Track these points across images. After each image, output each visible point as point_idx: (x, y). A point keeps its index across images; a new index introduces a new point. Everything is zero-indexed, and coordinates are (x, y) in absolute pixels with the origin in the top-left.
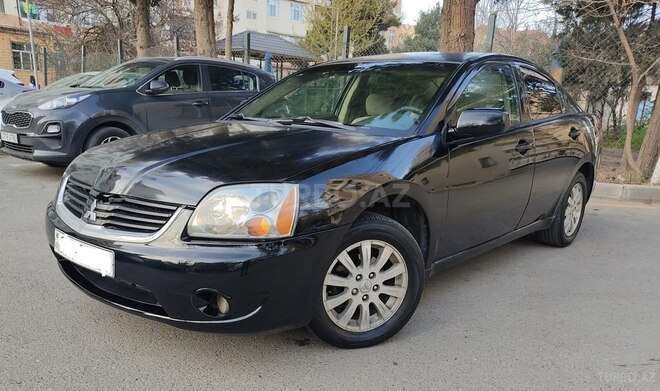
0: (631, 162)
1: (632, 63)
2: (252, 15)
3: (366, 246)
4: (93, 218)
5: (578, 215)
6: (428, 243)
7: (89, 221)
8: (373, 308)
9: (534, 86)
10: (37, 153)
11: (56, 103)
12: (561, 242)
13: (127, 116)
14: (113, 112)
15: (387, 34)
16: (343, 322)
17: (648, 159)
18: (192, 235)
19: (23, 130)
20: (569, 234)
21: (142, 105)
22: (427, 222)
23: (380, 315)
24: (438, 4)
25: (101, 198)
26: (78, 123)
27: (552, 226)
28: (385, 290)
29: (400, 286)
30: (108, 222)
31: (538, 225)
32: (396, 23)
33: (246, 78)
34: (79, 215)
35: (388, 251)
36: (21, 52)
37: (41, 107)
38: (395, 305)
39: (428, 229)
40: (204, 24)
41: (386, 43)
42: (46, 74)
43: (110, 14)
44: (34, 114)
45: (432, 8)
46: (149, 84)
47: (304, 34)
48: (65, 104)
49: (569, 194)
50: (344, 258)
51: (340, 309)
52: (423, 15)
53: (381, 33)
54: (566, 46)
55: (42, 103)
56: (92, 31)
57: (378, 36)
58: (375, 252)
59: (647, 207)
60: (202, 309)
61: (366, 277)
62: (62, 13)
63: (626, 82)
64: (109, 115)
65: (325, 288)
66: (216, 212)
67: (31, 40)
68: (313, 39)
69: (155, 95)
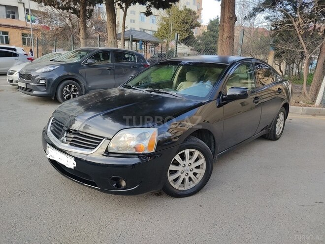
0: (306, 94)
1: (305, 50)
2: (133, 21)
3: (187, 152)
4: (65, 141)
5: (282, 126)
6: (215, 147)
7: (63, 142)
8: (190, 179)
9: (259, 66)
10: (35, 92)
11: (44, 70)
12: (275, 138)
13: (76, 75)
14: (70, 74)
15: (194, 31)
16: (177, 186)
17: (314, 92)
18: (109, 151)
19: (28, 81)
20: (278, 135)
21: (84, 70)
22: (214, 139)
23: (193, 182)
24: (218, 16)
25: (69, 131)
26: (54, 79)
27: (270, 131)
28: (196, 171)
29: (202, 168)
30: (72, 142)
31: (264, 132)
32: (198, 25)
33: (130, 56)
34: (58, 138)
35: (197, 153)
36: (26, 38)
37: (37, 71)
38: (200, 177)
39: (214, 141)
40: (111, 29)
41: (194, 34)
42: (38, 49)
43: (68, 21)
44: (33, 74)
45: (215, 18)
46: (87, 61)
47: (157, 30)
48: (48, 70)
49: (278, 117)
50: (177, 158)
51: (176, 180)
52: (211, 21)
53: (192, 30)
54: (276, 42)
55: (38, 69)
56: (59, 29)
57: (191, 32)
58: (191, 154)
59: (313, 118)
60: (114, 185)
61: (187, 165)
62: (46, 21)
63: (303, 58)
64: (68, 75)
65: (169, 171)
66: (121, 141)
67: (31, 32)
68: (160, 33)
69: (89, 65)
